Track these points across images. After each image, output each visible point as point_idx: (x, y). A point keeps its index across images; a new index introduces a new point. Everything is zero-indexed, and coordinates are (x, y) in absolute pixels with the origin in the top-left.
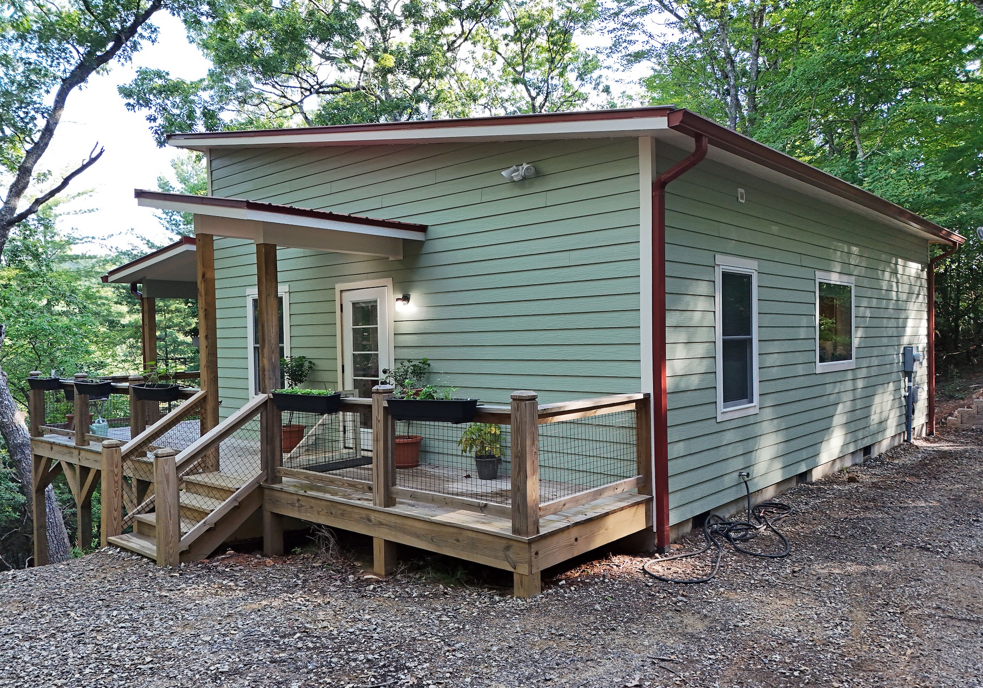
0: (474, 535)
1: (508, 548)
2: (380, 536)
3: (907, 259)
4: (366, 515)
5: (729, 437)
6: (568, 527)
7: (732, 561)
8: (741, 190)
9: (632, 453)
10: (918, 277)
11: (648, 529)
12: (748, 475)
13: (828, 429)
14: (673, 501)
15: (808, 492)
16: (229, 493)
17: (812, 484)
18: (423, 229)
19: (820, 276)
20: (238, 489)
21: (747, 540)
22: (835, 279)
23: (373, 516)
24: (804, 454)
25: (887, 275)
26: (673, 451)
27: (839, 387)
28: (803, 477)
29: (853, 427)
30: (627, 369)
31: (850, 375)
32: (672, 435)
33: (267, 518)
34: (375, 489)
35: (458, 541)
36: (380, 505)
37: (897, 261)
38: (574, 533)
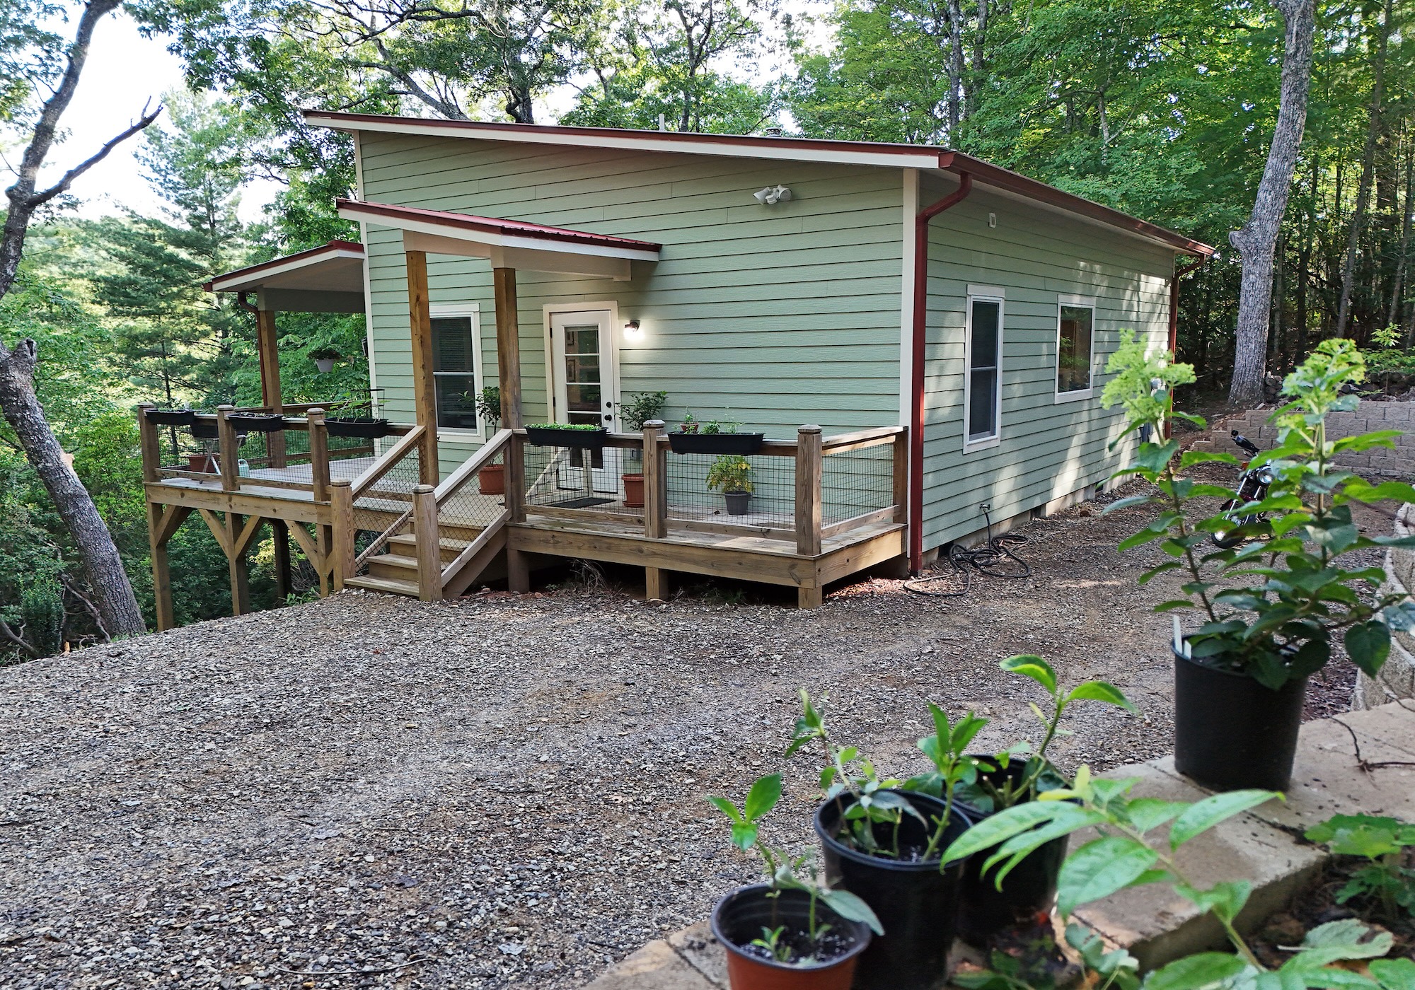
0: (758, 558)
1: (793, 566)
2: (653, 567)
3: (1149, 274)
4: (637, 547)
5: (972, 469)
6: (842, 549)
7: (980, 580)
8: (992, 215)
9: (889, 485)
10: (1161, 295)
11: (903, 555)
12: (989, 507)
13: (1061, 463)
14: (926, 528)
15: (1043, 527)
16: (476, 533)
17: (1046, 519)
18: (657, 248)
19: (1063, 300)
20: (486, 527)
21: (990, 566)
22: (1076, 301)
23: (645, 547)
24: (1040, 488)
25: (1128, 293)
26: (928, 481)
27: (1074, 419)
28: (1037, 511)
29: (1087, 460)
30: (886, 403)
31: (1086, 406)
32: (927, 465)
33: (513, 558)
34: (647, 522)
35: (740, 564)
36: (653, 536)
37: (1139, 278)
38: (847, 554)
